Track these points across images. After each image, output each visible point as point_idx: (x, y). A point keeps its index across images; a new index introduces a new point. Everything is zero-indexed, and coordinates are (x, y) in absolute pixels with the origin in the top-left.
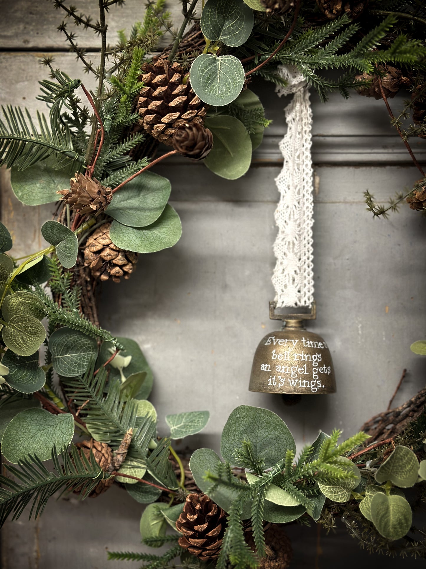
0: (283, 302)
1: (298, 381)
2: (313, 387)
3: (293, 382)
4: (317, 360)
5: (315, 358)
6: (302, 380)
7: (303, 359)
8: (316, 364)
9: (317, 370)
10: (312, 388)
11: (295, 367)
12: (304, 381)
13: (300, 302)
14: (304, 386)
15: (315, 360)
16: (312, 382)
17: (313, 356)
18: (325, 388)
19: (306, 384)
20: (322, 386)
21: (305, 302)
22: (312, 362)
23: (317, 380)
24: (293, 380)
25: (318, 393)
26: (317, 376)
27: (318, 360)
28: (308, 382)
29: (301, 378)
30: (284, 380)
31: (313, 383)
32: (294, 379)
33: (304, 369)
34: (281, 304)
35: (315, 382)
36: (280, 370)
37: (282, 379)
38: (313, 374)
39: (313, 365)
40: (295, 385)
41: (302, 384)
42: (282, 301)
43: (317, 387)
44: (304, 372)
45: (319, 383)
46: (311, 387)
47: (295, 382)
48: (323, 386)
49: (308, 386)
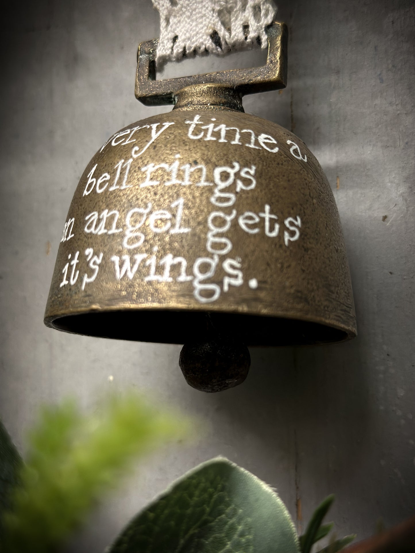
0: (175, 39)
1: (144, 261)
2: (202, 282)
3: (127, 265)
4: (234, 183)
5: (225, 176)
6: (160, 257)
7: (174, 181)
8: (228, 199)
9: (229, 218)
10: (198, 287)
11: (141, 210)
12: (169, 260)
13: (229, 30)
14: (166, 277)
15: (222, 185)
16: (199, 261)
17: (218, 171)
18: (259, 288)
19: (176, 268)
20: (246, 280)
21: (246, 27)
22: (210, 191)
23: (222, 258)
24: (126, 258)
25: (226, 307)
26: (224, 240)
27: (240, 185)
28: (184, 263)
29: (156, 249)
30: (99, 261)
31: (204, 268)
32: (132, 253)
33: (174, 216)
34: (170, 45)
35: (214, 262)
36: (92, 230)
37: (95, 258)
38: (210, 235)
39: (213, 200)
40: (131, 275)
41: (160, 269)
42: (171, 35)
43: (220, 283)
44: (173, 226)
45: (233, 267)
46: (196, 284)
47: (133, 262)
48: (253, 283)
49: (183, 278)
